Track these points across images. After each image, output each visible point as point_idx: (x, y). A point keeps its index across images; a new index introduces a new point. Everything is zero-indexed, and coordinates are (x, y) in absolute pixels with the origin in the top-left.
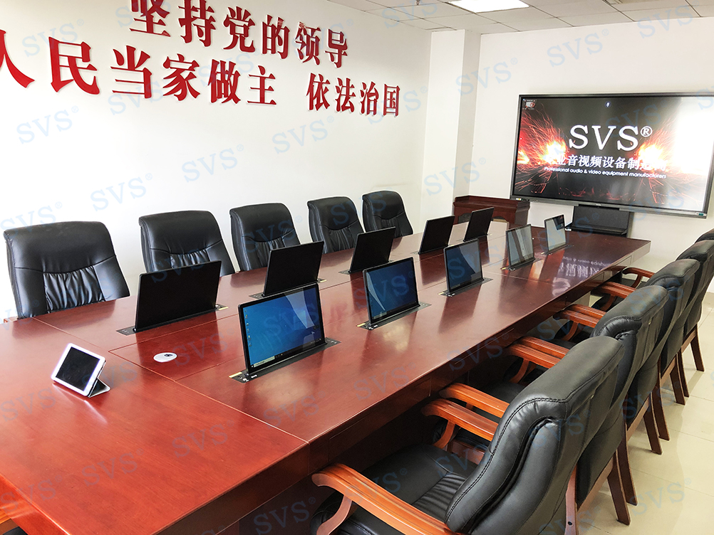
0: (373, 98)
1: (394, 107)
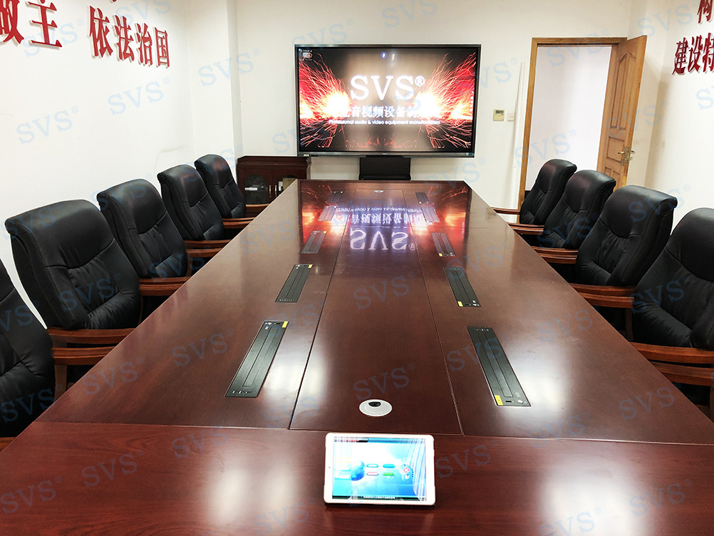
0: (147, 44)
1: (165, 57)
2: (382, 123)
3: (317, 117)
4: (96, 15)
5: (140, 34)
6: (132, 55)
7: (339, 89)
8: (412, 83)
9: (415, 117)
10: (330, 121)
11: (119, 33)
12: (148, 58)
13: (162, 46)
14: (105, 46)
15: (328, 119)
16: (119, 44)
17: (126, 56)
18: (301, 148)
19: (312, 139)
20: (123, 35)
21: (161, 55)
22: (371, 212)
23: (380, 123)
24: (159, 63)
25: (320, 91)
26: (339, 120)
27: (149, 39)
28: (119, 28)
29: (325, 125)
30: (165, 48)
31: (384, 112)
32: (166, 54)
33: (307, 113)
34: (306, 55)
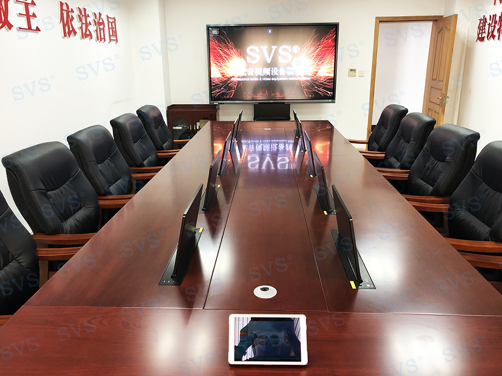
0: (101, 27)
1: (115, 36)
2: (269, 79)
3: (223, 76)
4: (65, 8)
5: (96, 20)
6: (90, 35)
7: (239, 56)
8: (290, 51)
9: (293, 75)
10: (232, 79)
11: (81, 20)
12: (102, 37)
13: (112, 28)
14: (71, 29)
15: (231, 77)
16: (81, 28)
17: (86, 36)
18: (212, 98)
19: (220, 92)
20: (84, 21)
21: (111, 34)
22: (262, 143)
23: (268, 79)
24: (110, 40)
25: (225, 57)
26: (238, 78)
27: (103, 23)
28: (81, 16)
29: (229, 82)
30: (114, 30)
31: (271, 72)
32: (115, 33)
33: (216, 74)
34: (215, 32)
